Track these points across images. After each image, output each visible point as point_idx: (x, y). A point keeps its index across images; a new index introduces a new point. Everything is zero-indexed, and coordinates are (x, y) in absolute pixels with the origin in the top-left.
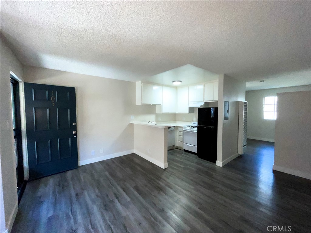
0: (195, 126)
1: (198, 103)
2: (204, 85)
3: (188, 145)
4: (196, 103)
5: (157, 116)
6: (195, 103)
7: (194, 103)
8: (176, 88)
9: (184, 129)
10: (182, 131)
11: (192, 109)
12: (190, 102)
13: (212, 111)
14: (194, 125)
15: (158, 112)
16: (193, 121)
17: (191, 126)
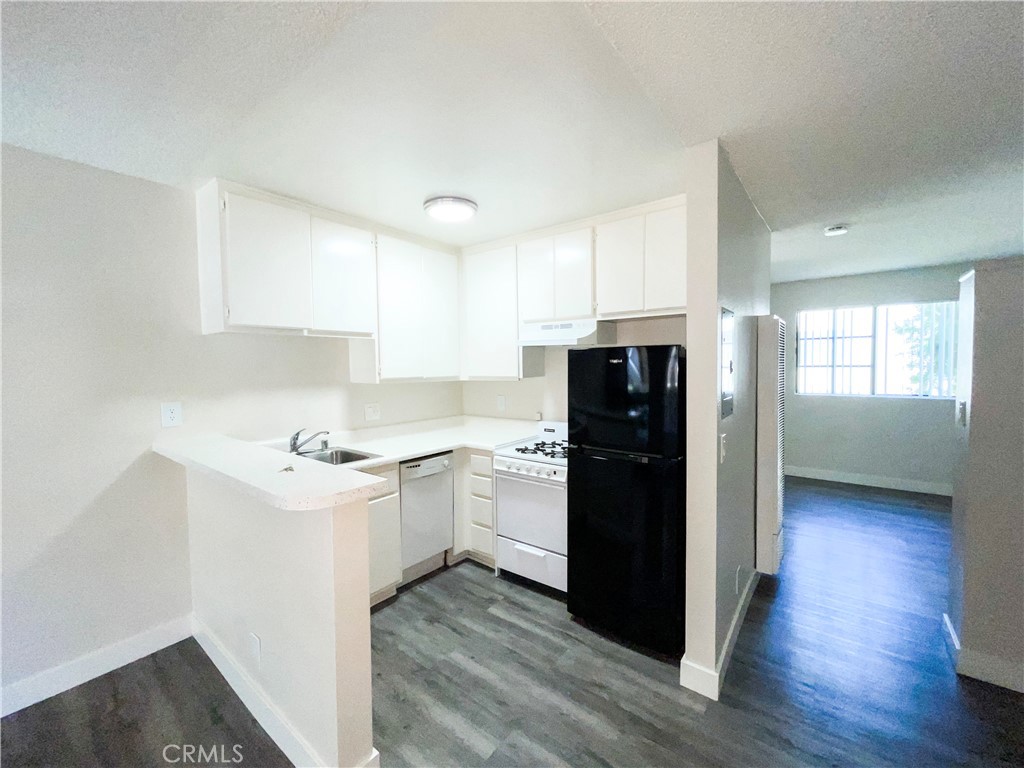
0: (554, 444)
1: (563, 326)
2: (594, 231)
3: (519, 546)
4: (557, 327)
5: (357, 395)
6: (549, 327)
7: (544, 327)
8: (456, 251)
9: (500, 462)
10: (490, 473)
11: (534, 359)
12: (526, 322)
13: (633, 365)
14: (548, 438)
15: (357, 374)
16: (541, 419)
17: (532, 447)
